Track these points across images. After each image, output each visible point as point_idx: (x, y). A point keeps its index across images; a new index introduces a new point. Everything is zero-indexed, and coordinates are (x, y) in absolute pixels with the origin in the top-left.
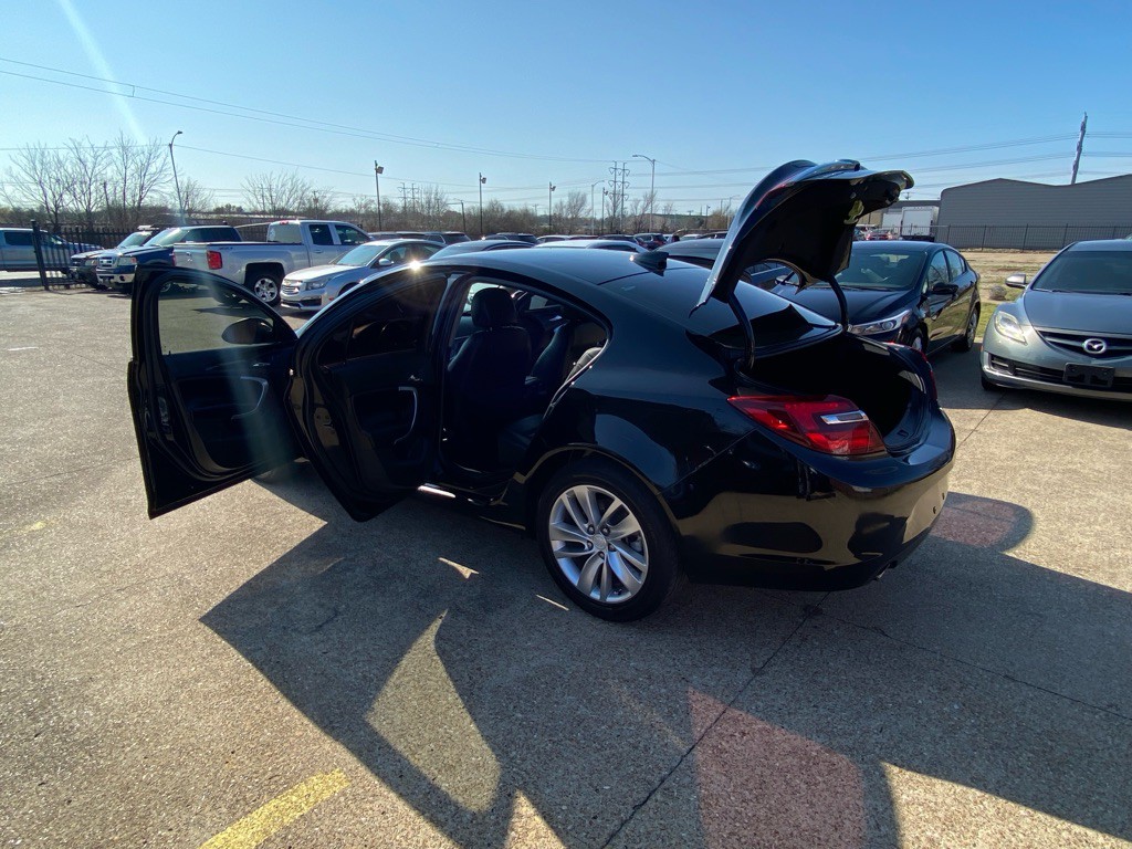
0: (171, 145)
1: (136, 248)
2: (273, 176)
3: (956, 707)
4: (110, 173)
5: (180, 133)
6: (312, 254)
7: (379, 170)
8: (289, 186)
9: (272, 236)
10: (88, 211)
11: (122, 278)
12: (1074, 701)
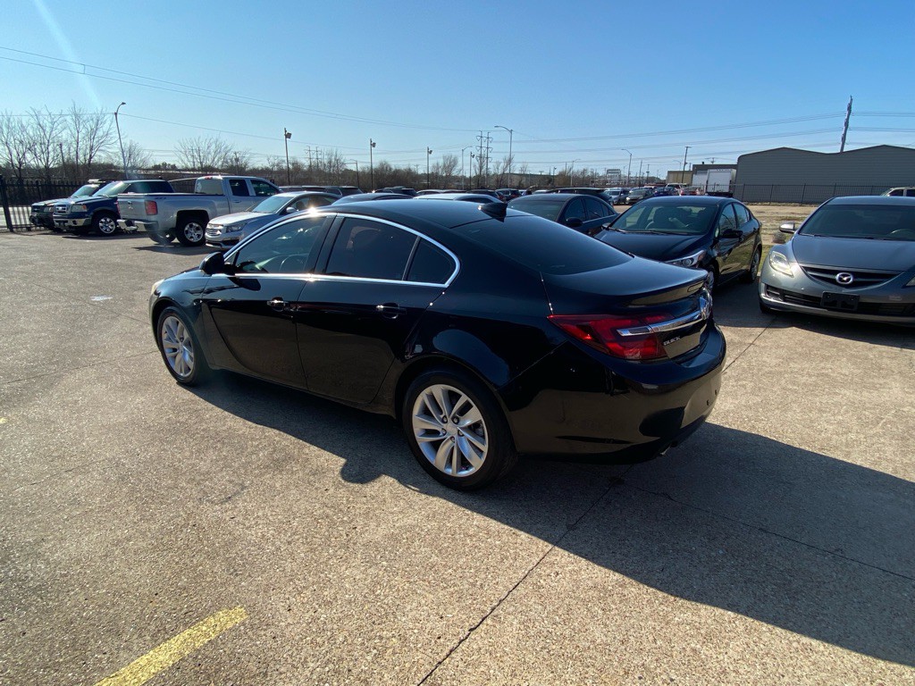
0: (116, 114)
1: (87, 198)
2: (201, 140)
3: (721, 552)
4: (65, 135)
5: (123, 103)
6: (232, 203)
7: (288, 136)
8: (213, 147)
9: (199, 188)
10: (47, 167)
11: (74, 222)
12: (810, 547)
